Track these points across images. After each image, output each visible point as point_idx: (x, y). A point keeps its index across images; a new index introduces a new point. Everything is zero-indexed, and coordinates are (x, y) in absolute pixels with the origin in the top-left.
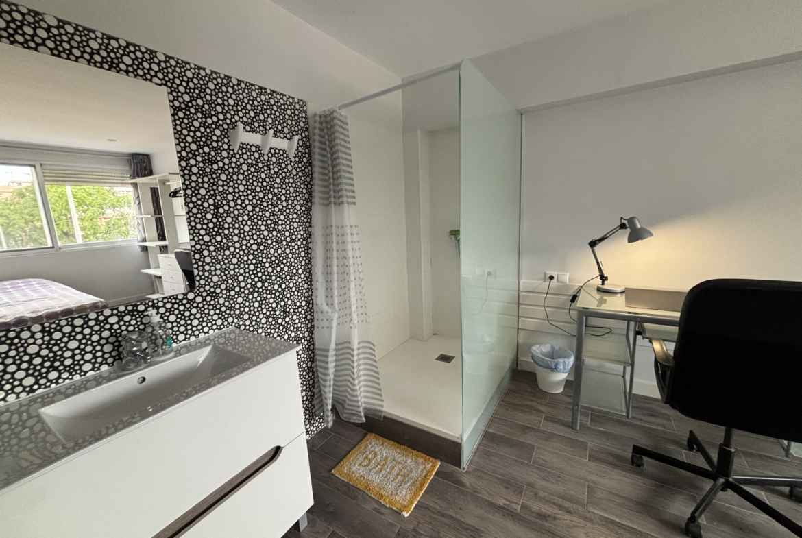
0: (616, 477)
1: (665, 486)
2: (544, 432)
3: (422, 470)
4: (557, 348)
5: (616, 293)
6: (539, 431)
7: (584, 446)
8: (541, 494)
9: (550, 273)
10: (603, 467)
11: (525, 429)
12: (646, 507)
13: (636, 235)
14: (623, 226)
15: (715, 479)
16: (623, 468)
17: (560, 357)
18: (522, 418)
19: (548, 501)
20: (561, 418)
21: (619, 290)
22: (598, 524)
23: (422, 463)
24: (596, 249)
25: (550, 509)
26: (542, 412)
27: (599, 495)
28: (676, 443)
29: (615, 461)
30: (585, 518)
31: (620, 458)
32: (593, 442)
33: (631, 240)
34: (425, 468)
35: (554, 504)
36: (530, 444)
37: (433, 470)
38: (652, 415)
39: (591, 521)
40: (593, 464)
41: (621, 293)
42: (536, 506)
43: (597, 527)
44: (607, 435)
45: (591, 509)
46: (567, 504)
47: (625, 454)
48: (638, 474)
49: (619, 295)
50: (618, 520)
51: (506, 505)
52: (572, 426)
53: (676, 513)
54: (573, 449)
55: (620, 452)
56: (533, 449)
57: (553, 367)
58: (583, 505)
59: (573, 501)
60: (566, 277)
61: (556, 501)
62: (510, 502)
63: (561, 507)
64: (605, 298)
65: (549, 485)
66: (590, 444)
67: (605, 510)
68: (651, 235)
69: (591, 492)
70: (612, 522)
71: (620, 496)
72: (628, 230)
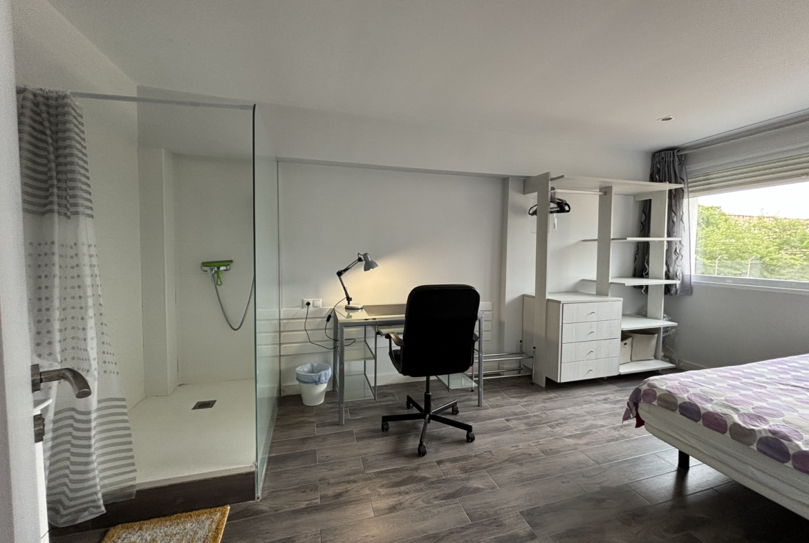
0: (376, 444)
1: (402, 435)
2: (319, 436)
3: (210, 525)
4: (316, 365)
5: (358, 309)
6: (316, 437)
7: (351, 434)
8: (332, 481)
9: (306, 300)
10: (367, 441)
11: (304, 441)
12: (397, 453)
13: (369, 266)
14: (360, 260)
15: (424, 418)
16: (378, 437)
17: (321, 370)
18: (298, 434)
19: (339, 483)
20: (329, 421)
21: (360, 307)
22: (375, 478)
23: (207, 519)
24: (342, 277)
25: (342, 487)
26: (314, 422)
27: (370, 460)
28: (401, 408)
29: (372, 434)
30: (366, 480)
31: (374, 431)
32: (356, 429)
33: (365, 270)
34: (212, 522)
35: (344, 482)
36: (312, 450)
37: (224, 517)
38: (385, 396)
39: (370, 479)
40: (360, 443)
41: (362, 309)
42: (331, 492)
43: (374, 480)
44: (362, 420)
45: (368, 472)
46: (352, 478)
47: (377, 427)
48: (387, 436)
49: (360, 310)
50: (384, 469)
51: (308, 504)
52: (338, 424)
53: (411, 448)
54: (345, 439)
55: (373, 427)
56: (316, 453)
57: (317, 380)
58: (362, 473)
59: (355, 473)
60: (319, 303)
61: (344, 480)
62: (309, 500)
63: (349, 482)
64: (351, 314)
65: (335, 472)
66: (355, 431)
67: (376, 468)
68: (377, 266)
69: (364, 460)
70: (381, 472)
71: (382, 454)
72: (364, 262)
